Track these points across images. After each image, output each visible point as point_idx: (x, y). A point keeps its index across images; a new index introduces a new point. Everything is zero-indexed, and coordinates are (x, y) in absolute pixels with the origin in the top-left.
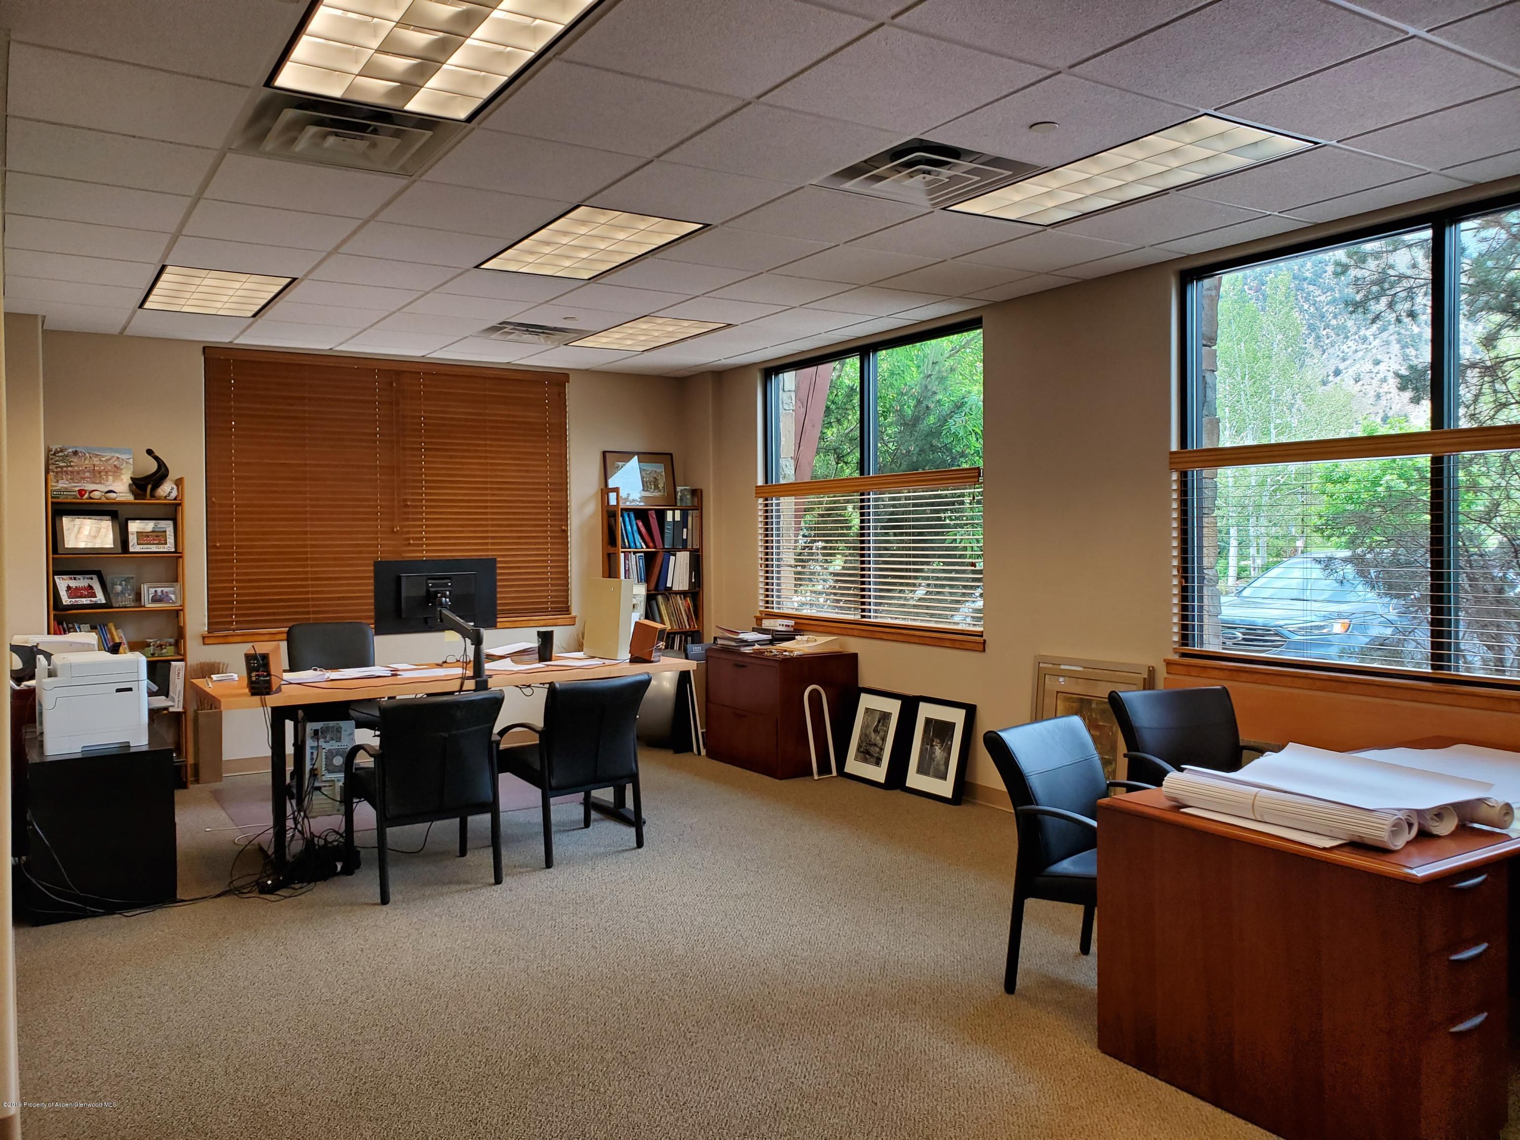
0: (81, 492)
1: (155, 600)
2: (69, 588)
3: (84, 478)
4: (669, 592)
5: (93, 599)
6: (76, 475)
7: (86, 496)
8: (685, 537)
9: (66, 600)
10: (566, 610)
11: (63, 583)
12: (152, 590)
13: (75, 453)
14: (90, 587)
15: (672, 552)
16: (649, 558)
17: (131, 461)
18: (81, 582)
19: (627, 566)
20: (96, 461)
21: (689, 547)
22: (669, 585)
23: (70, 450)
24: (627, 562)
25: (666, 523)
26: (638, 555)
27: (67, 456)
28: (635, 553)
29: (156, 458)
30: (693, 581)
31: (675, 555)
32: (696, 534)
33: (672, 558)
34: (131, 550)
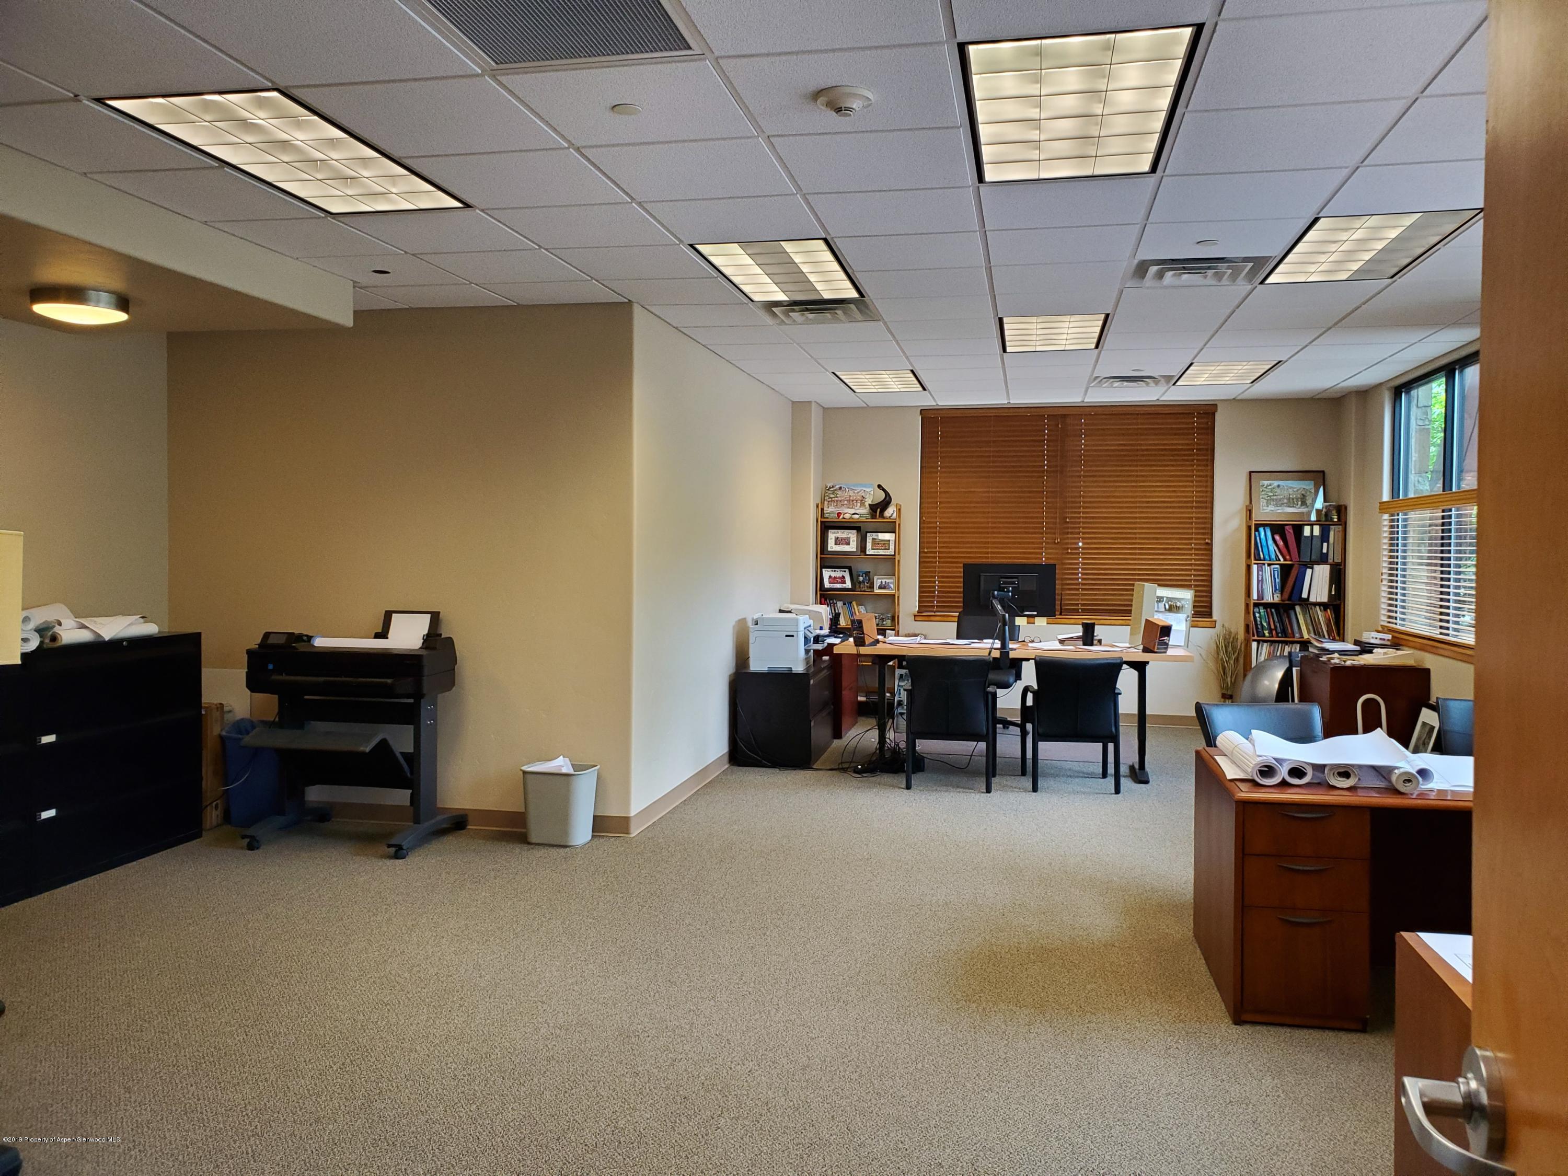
0: (839, 514)
1: (880, 588)
2: (830, 577)
3: (843, 505)
4: (1306, 604)
5: (844, 585)
6: (839, 503)
7: (841, 517)
8: (1325, 551)
9: (827, 585)
10: (1210, 615)
11: (827, 574)
12: (879, 581)
13: (840, 488)
14: (843, 577)
15: (1311, 564)
16: (1285, 571)
17: (872, 493)
18: (838, 574)
19: (1260, 577)
20: (851, 493)
21: (1330, 561)
22: (1304, 595)
23: (838, 487)
24: (1260, 573)
25: (1303, 538)
26: (1273, 566)
27: (836, 490)
28: (1269, 565)
29: (884, 490)
30: (1333, 593)
31: (1312, 568)
32: (1339, 548)
33: (1309, 571)
34: (867, 553)
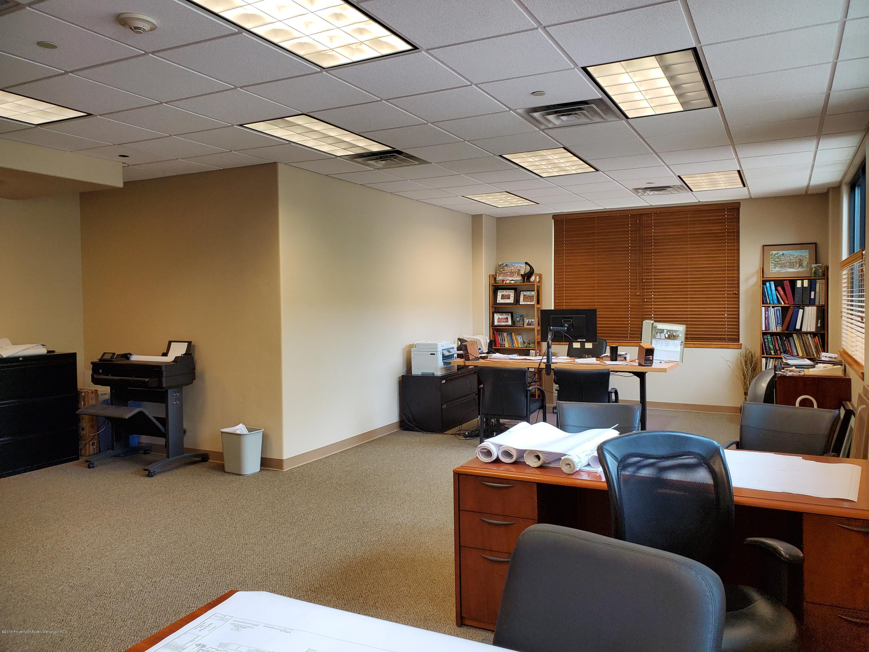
0: (503, 281)
1: (528, 324)
2: (499, 318)
3: (507, 275)
4: (799, 332)
5: (507, 323)
8: (812, 297)
9: (496, 323)
10: (738, 340)
11: (497, 316)
12: (527, 320)
13: (506, 265)
14: (507, 318)
15: (802, 306)
16: (785, 310)
17: (524, 267)
18: (504, 316)
19: (767, 315)
20: (513, 268)
21: (817, 303)
22: (798, 327)
23: (505, 264)
24: (767, 312)
25: (796, 290)
26: (776, 308)
27: (504, 266)
28: (773, 307)
29: (529, 265)
30: (819, 325)
31: (803, 309)
32: (823, 295)
33: (801, 311)
34: (520, 304)
